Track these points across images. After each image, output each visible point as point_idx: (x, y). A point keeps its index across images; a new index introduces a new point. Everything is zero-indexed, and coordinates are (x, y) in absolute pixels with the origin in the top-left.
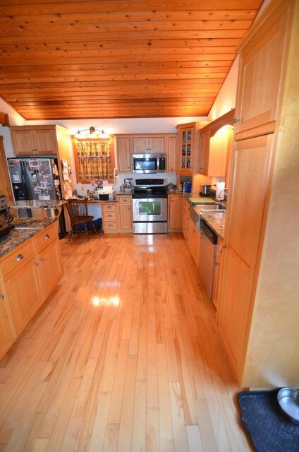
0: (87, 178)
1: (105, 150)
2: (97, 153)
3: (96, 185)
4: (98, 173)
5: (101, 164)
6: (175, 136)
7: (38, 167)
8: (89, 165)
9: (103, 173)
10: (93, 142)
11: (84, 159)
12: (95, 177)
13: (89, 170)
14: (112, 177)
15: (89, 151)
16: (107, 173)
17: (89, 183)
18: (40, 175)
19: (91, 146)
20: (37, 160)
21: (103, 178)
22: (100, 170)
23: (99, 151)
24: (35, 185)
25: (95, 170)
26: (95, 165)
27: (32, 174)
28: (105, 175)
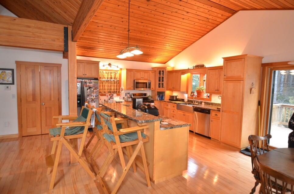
0: (105, 92)
1: (116, 77)
2: (111, 78)
3: (109, 97)
4: (111, 89)
5: (113, 84)
6: (154, 72)
7: (91, 85)
8: (106, 85)
9: (114, 89)
10: (110, 72)
11: (104, 81)
12: (109, 92)
13: (106, 88)
14: (119, 92)
15: (107, 76)
16: (117, 89)
17: (105, 95)
18: (93, 90)
19: (108, 74)
20: (92, 81)
21: (114, 92)
22: (113, 88)
23: (113, 77)
24: (88, 95)
25: (109, 88)
26: (109, 85)
27: (87, 89)
28: (115, 91)
